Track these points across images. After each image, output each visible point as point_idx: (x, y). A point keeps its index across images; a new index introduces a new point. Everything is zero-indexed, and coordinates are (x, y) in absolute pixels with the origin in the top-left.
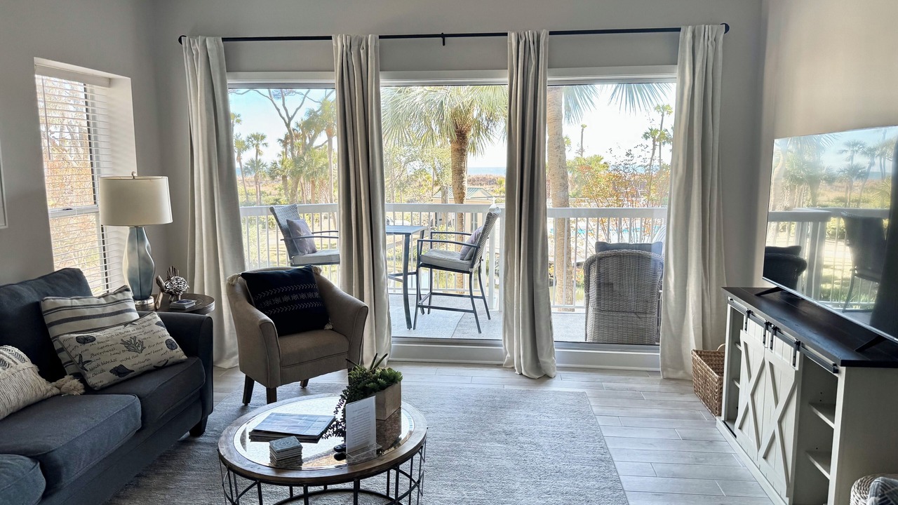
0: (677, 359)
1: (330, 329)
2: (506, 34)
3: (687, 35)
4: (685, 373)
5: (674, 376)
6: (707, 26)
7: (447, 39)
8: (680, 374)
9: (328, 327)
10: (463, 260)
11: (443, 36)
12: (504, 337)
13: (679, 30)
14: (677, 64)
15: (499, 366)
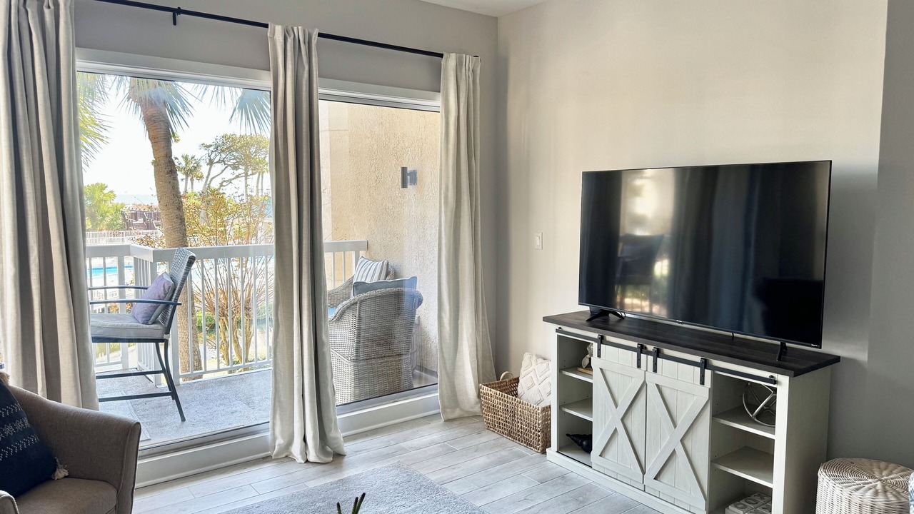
0: (453, 397)
1: (65, 477)
2: (266, 26)
3: (450, 62)
4: (461, 410)
5: (456, 417)
6: (468, 56)
7: (180, 17)
8: (457, 413)
9: (61, 473)
10: (147, 324)
11: (177, 12)
12: (274, 418)
13: (441, 56)
14: (440, 92)
15: (266, 459)
